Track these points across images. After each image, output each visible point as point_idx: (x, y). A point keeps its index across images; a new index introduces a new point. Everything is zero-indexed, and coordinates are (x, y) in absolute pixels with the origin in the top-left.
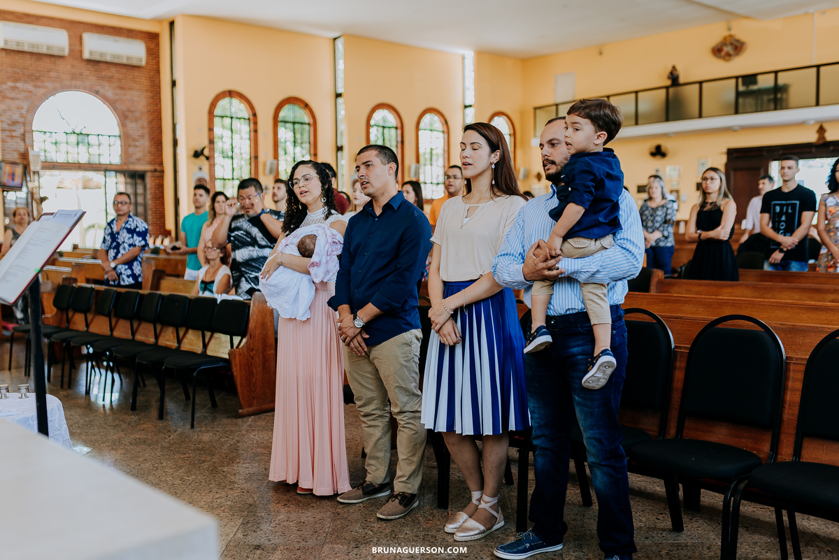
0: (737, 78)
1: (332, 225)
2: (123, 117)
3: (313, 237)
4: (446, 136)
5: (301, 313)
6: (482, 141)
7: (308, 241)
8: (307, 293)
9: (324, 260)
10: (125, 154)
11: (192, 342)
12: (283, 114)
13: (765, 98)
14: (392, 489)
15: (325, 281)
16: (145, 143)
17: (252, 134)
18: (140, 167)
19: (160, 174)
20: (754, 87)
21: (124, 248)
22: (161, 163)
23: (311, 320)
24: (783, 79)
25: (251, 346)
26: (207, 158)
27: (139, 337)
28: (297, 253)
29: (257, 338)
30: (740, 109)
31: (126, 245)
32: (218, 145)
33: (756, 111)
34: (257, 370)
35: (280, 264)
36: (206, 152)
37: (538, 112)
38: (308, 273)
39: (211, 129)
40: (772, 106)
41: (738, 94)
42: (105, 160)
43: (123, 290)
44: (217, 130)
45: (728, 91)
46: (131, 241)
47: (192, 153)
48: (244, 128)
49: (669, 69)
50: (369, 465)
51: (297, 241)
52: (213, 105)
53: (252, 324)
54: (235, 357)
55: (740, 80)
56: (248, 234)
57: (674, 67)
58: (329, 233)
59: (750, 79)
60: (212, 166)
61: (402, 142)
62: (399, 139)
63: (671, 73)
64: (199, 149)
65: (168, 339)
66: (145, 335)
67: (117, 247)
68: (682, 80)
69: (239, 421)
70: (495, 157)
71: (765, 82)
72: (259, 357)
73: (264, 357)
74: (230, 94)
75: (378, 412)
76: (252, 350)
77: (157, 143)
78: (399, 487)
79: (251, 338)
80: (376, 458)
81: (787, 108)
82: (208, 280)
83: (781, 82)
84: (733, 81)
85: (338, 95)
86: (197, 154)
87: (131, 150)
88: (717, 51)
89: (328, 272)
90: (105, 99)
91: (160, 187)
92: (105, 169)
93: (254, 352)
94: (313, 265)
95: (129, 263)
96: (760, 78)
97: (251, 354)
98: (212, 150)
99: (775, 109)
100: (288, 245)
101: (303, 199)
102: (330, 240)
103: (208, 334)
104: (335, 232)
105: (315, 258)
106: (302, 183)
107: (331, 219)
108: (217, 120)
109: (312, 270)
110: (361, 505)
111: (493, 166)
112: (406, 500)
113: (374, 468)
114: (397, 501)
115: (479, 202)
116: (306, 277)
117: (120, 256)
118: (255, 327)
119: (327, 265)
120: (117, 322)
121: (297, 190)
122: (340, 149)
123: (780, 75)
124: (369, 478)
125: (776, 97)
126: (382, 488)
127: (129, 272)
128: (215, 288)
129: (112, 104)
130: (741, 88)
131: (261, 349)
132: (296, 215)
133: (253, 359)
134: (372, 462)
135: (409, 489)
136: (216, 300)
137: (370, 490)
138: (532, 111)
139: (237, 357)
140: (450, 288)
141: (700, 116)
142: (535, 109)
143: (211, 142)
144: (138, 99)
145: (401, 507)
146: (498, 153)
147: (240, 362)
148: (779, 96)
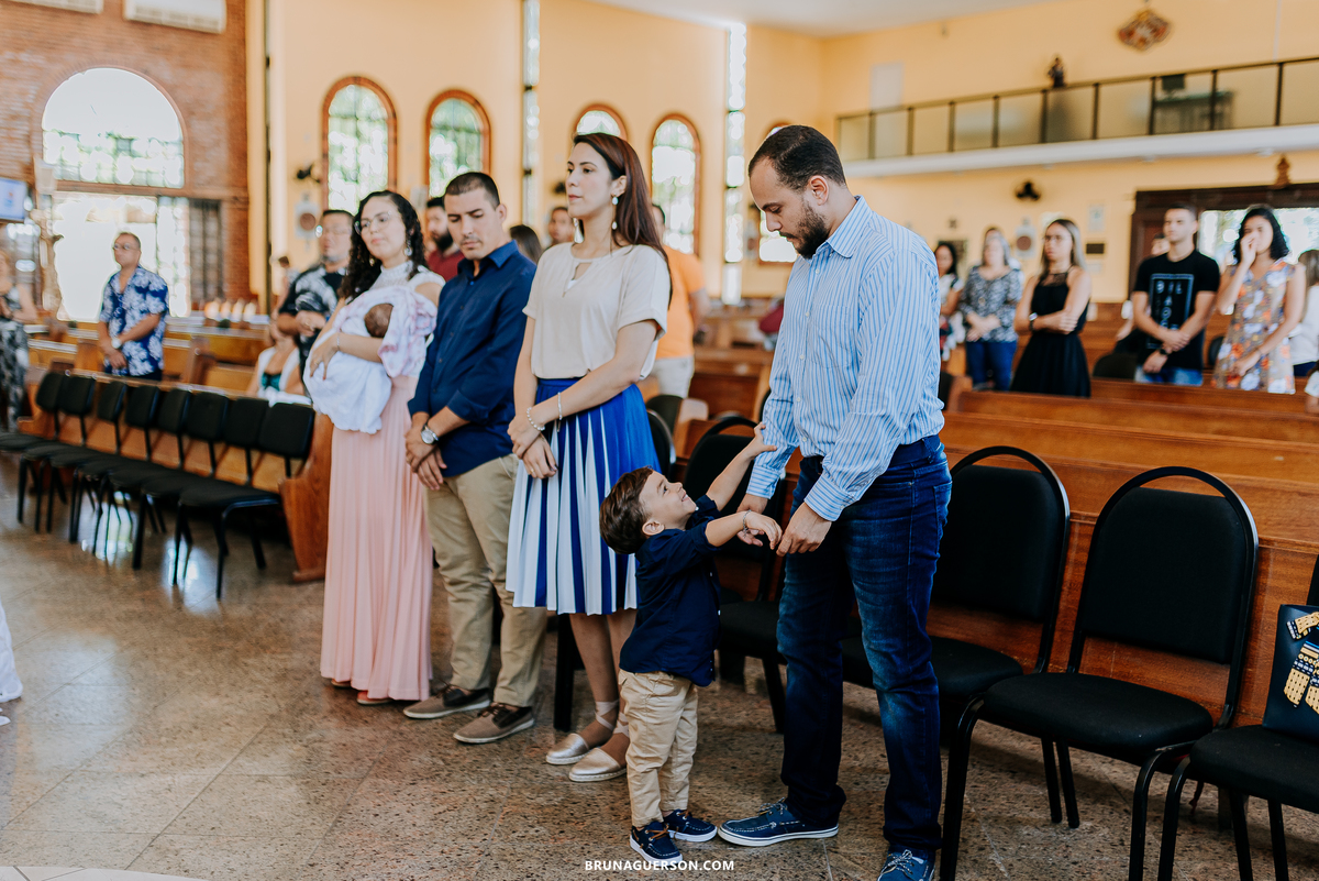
0: (1154, 78)
1: (419, 289)
2: (189, 113)
3: (388, 308)
4: (698, 158)
5: (367, 421)
6: (598, 161)
7: (379, 313)
8: (377, 393)
9: (404, 342)
10: (190, 170)
11: (233, 466)
12: (440, 116)
13: (1197, 111)
14: (491, 699)
15: (405, 373)
16: (221, 156)
17: (392, 146)
18: (211, 193)
19: (243, 204)
20: (1179, 94)
21: (133, 318)
22: (245, 187)
23: (383, 433)
24: (1225, 83)
25: (317, 474)
26: (318, 181)
27: (158, 457)
28: (363, 332)
30: (1158, 127)
31: (137, 314)
32: (336, 159)
33: (1182, 131)
35: (337, 349)
36: (316, 172)
37: (845, 124)
38: (380, 361)
39: (325, 136)
40: (1206, 124)
41: (1155, 104)
42: (157, 181)
43: (136, 383)
44: (335, 137)
45: (1139, 99)
46: (143, 306)
47: (294, 172)
48: (378, 135)
49: (1051, 61)
50: (457, 660)
51: (363, 312)
52: (329, 99)
53: (317, 442)
54: (289, 492)
55: (1159, 83)
56: (318, 298)
57: (1058, 59)
58: (411, 300)
59: (1174, 81)
60: (325, 194)
63: (1053, 69)
64: (304, 166)
65: (198, 461)
66: (167, 453)
67: (122, 316)
68: (1068, 80)
69: (294, 590)
70: (619, 187)
71: (1197, 86)
74: (357, 80)
75: (472, 580)
76: (318, 481)
77: (241, 156)
78: (500, 696)
79: (315, 461)
80: (468, 650)
81: (1230, 127)
82: (273, 370)
83: (1222, 87)
84: (1147, 85)
85: (528, 88)
86: (303, 175)
87: (199, 165)
88: (1127, 35)
89: (409, 360)
90: (159, 83)
91: (243, 225)
92: (159, 194)
93: (320, 483)
94: (386, 349)
95: (143, 340)
96: (1189, 80)
97: (316, 487)
98: (325, 169)
99: (1212, 128)
100: (349, 317)
101: (375, 250)
102: (412, 311)
103: (255, 456)
104: (421, 298)
105: (389, 339)
106: (375, 226)
107: (418, 279)
108: (334, 123)
109: (385, 357)
110: (440, 721)
111: (615, 201)
112: (507, 717)
113: (463, 664)
114: (491, 716)
115: (593, 255)
116: (376, 368)
117: (126, 329)
118: (322, 446)
119: (408, 350)
120: (127, 433)
121: (366, 235)
122: (528, 172)
123: (1221, 75)
124: (455, 681)
125: (1213, 111)
126: (476, 695)
127: (143, 354)
128: (283, 382)
129: (170, 90)
130: (1161, 95)
132: (363, 271)
133: (317, 494)
134: (462, 655)
135: (514, 699)
136: (267, 402)
137: (454, 700)
138: (835, 123)
139: (293, 492)
140: (547, 389)
141: (1095, 136)
142: (841, 118)
143: (325, 155)
144: (212, 85)
145: (494, 727)
146: (624, 180)
147: (297, 500)
148: (1218, 108)
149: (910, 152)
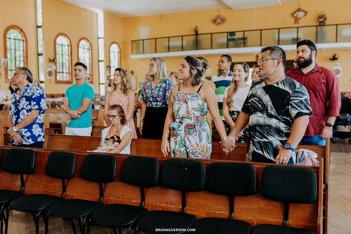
0: (227, 33)
4: (90, 51)
12: (9, 35)
13: (239, 42)
20: (234, 37)
24: (247, 34)
30: (229, 46)
33: (235, 47)
37: (133, 42)
40: (242, 45)
41: (228, 40)
45: (223, 39)
49: (194, 27)
55: (229, 34)
57: (196, 27)
59: (232, 33)
61: (71, 53)
62: (70, 52)
63: (195, 29)
68: (199, 33)
71: (239, 35)
81: (247, 47)
83: (246, 36)
84: (226, 34)
85: (38, 27)
88: (214, 21)
96: (236, 33)
99: (244, 46)
122: (40, 55)
123: (245, 32)
130: (229, 37)
138: (131, 42)
141: (212, 48)
142: (132, 41)
148: (245, 41)
149: (156, 52)
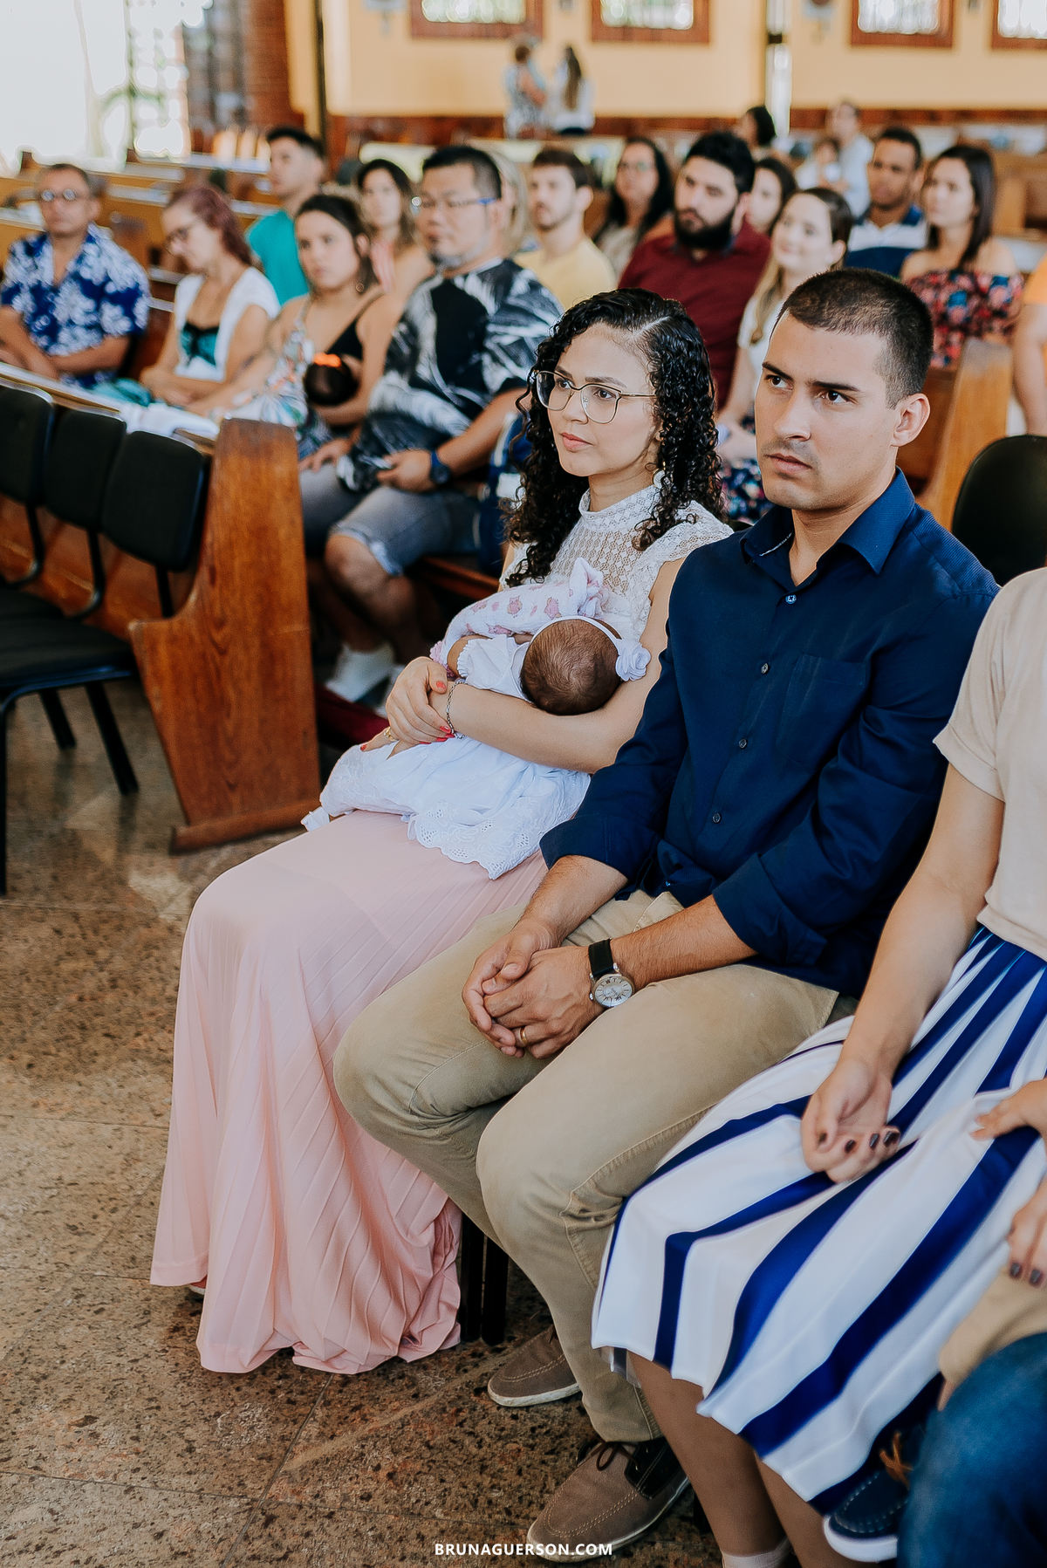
25: (217, 611)
29: (237, 580)
34: (240, 692)
53: (216, 533)
72: (247, 648)
73: (265, 645)
76: (220, 624)
79: (213, 581)
93: (227, 630)
97: (218, 637)
103: (105, 547)
118: (231, 545)
131: (254, 621)
133: (223, 652)
136: (123, 428)
139: (163, 650)
147: (174, 667)
